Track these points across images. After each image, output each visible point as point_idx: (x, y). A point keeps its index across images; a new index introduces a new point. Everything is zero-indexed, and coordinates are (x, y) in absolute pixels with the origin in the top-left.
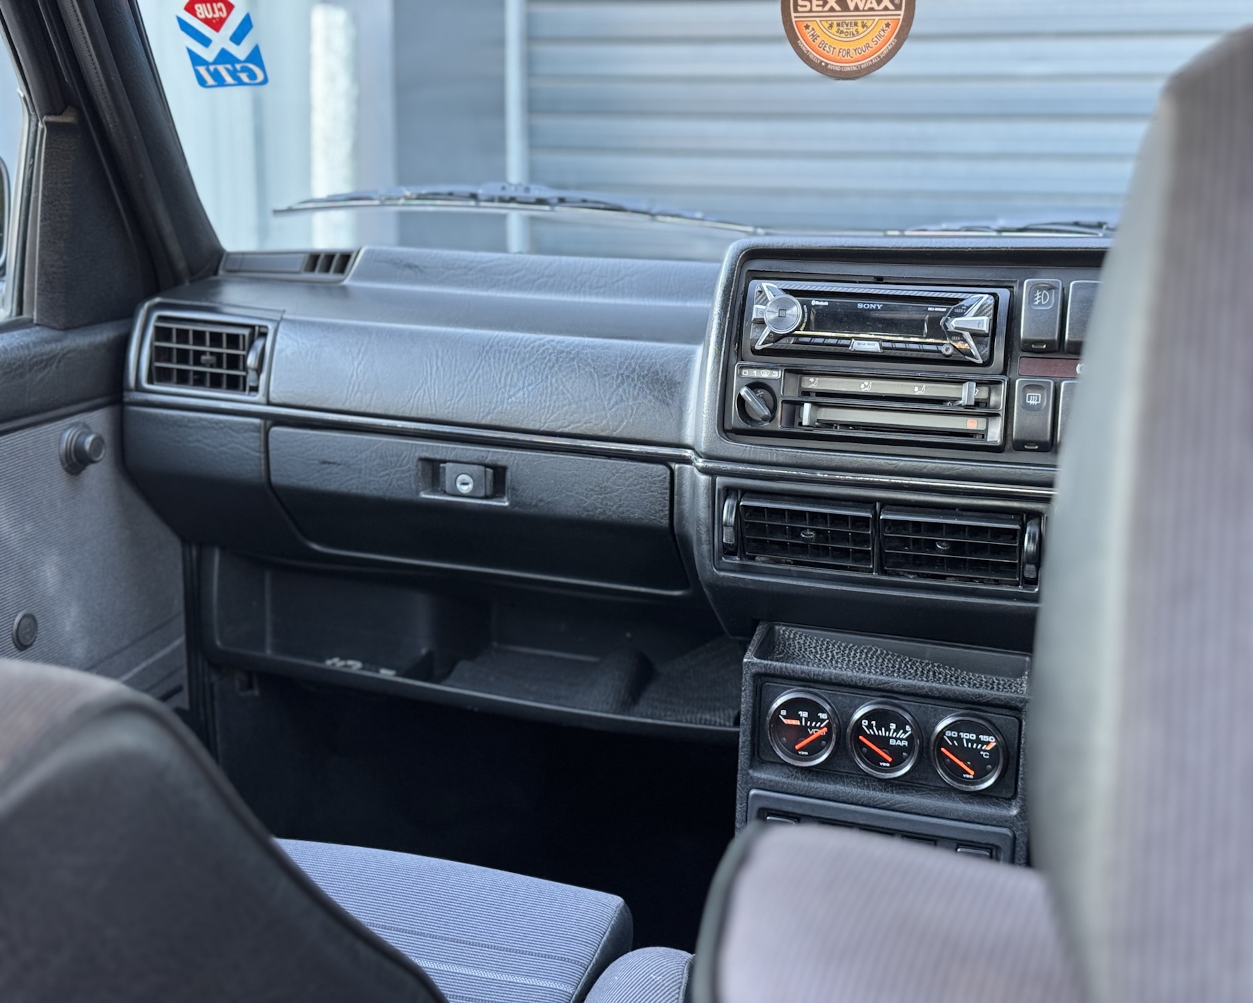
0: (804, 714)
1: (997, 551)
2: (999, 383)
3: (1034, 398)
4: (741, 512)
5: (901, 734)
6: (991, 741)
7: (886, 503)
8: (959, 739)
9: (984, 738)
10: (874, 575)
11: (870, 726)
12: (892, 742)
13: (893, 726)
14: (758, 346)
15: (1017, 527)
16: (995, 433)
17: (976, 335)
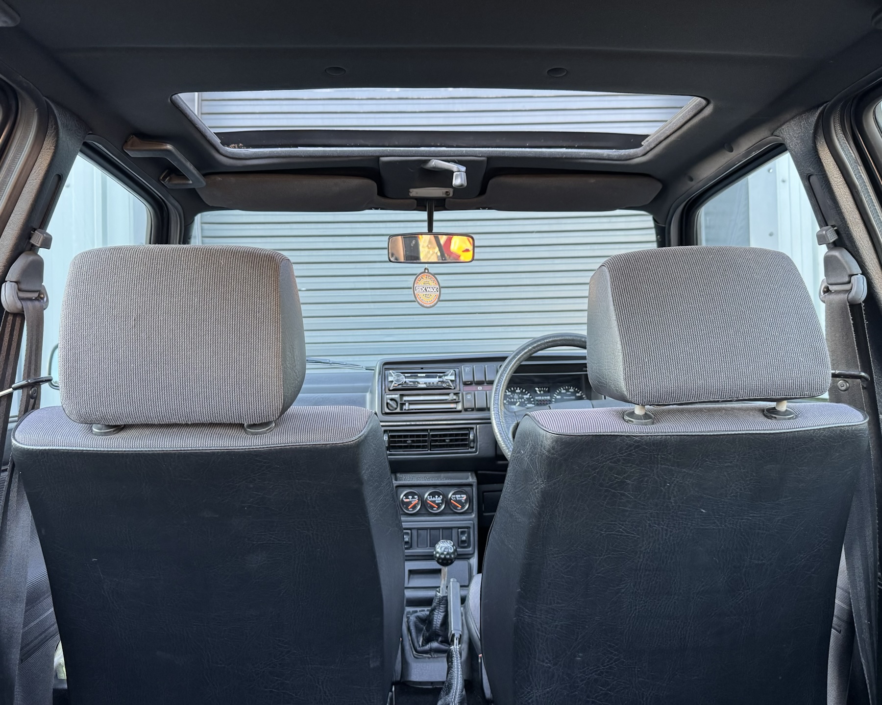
0: (410, 497)
1: (463, 440)
2: (459, 393)
3: (469, 397)
4: (390, 437)
5: (439, 499)
6: (464, 497)
7: (431, 430)
8: (456, 498)
9: (462, 496)
10: (429, 452)
11: (430, 498)
12: (437, 502)
13: (437, 496)
14: (391, 389)
15: (468, 432)
16: (459, 407)
17: (451, 381)
